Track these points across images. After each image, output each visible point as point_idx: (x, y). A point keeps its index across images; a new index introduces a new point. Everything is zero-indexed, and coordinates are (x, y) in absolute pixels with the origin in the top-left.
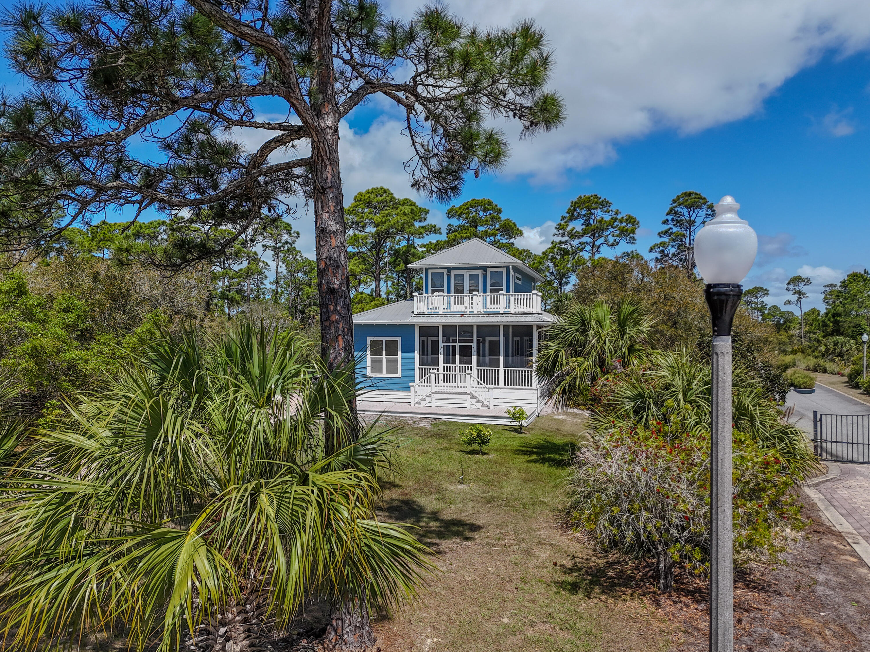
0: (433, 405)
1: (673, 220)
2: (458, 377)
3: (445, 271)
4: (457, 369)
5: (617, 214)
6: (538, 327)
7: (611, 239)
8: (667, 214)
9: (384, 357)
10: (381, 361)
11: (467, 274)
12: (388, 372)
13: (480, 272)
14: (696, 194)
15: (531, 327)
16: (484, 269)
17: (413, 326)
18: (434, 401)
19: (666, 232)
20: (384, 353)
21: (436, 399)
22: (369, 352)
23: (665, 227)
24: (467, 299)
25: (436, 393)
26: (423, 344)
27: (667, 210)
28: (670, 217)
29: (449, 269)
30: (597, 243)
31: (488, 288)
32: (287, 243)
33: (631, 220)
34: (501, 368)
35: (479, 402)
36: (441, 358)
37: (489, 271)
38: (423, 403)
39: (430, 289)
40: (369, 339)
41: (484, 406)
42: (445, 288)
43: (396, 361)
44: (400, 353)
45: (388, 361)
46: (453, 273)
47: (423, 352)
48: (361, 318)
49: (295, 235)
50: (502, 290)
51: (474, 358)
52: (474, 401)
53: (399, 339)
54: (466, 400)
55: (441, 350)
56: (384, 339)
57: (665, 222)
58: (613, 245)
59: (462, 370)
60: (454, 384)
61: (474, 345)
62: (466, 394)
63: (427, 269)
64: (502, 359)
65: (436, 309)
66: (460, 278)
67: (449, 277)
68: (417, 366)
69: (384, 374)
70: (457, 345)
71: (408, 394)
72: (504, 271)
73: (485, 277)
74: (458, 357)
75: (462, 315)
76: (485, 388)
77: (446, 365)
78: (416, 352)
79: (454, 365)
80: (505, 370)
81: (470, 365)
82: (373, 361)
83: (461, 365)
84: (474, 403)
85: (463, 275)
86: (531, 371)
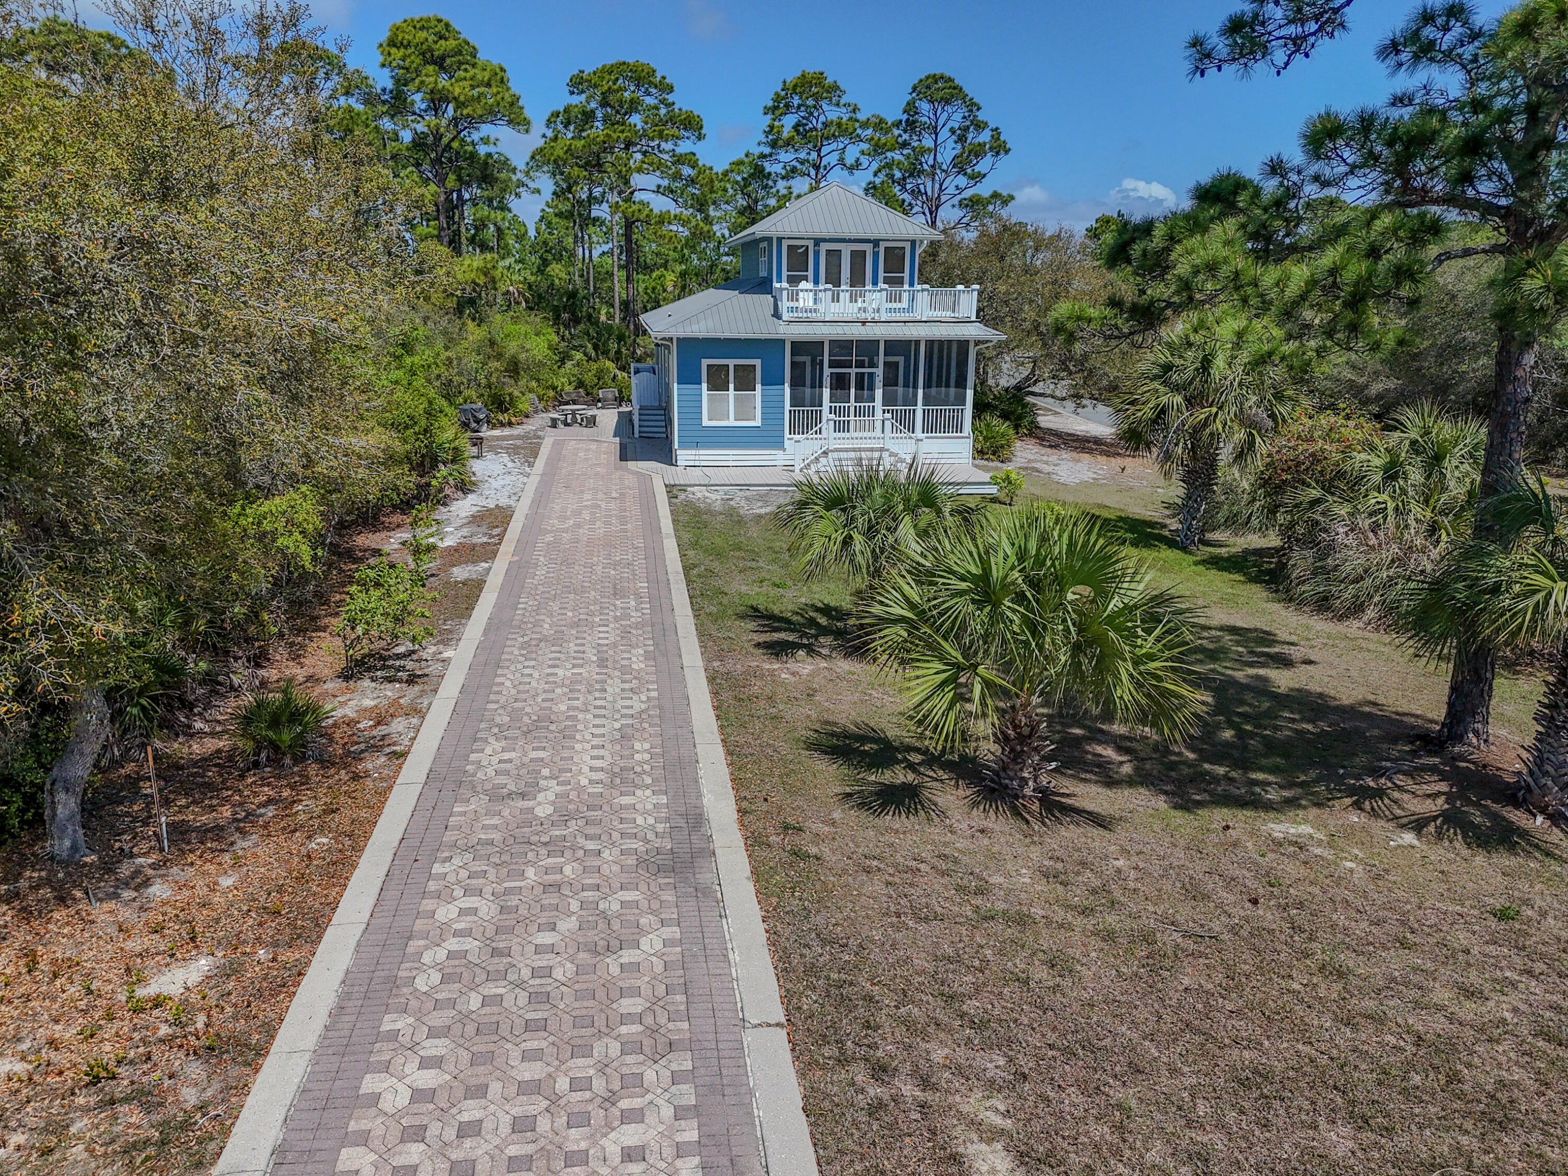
2: (852, 424)
3: (811, 244)
4: (852, 409)
6: (977, 343)
9: (731, 393)
10: (726, 399)
11: (846, 251)
12: (737, 418)
13: (868, 248)
14: (950, 80)
15: (967, 342)
16: (876, 243)
17: (782, 341)
18: (831, 463)
20: (731, 386)
21: (835, 459)
22: (704, 386)
25: (836, 450)
26: (797, 369)
29: (818, 242)
31: (881, 274)
34: (919, 408)
36: (826, 392)
37: (883, 245)
38: (815, 467)
39: (784, 274)
40: (705, 362)
42: (810, 274)
43: (753, 399)
44: (759, 387)
45: (738, 400)
46: (824, 247)
47: (797, 384)
50: (903, 279)
51: (879, 393)
52: (895, 460)
53: (758, 362)
54: (882, 458)
55: (827, 381)
56: (731, 363)
59: (859, 412)
60: (847, 435)
61: (879, 371)
62: (882, 449)
63: (780, 240)
64: (920, 392)
65: (815, 311)
66: (833, 256)
67: (817, 254)
68: (787, 407)
69: (731, 422)
70: (853, 371)
71: (772, 452)
72: (908, 246)
73: (876, 255)
74: (853, 391)
75: (864, 323)
76: (911, 438)
77: (833, 404)
78: (786, 385)
79: (847, 404)
80: (924, 410)
81: (871, 404)
82: (712, 400)
83: (858, 404)
84: (894, 463)
85: (840, 253)
86: (962, 410)
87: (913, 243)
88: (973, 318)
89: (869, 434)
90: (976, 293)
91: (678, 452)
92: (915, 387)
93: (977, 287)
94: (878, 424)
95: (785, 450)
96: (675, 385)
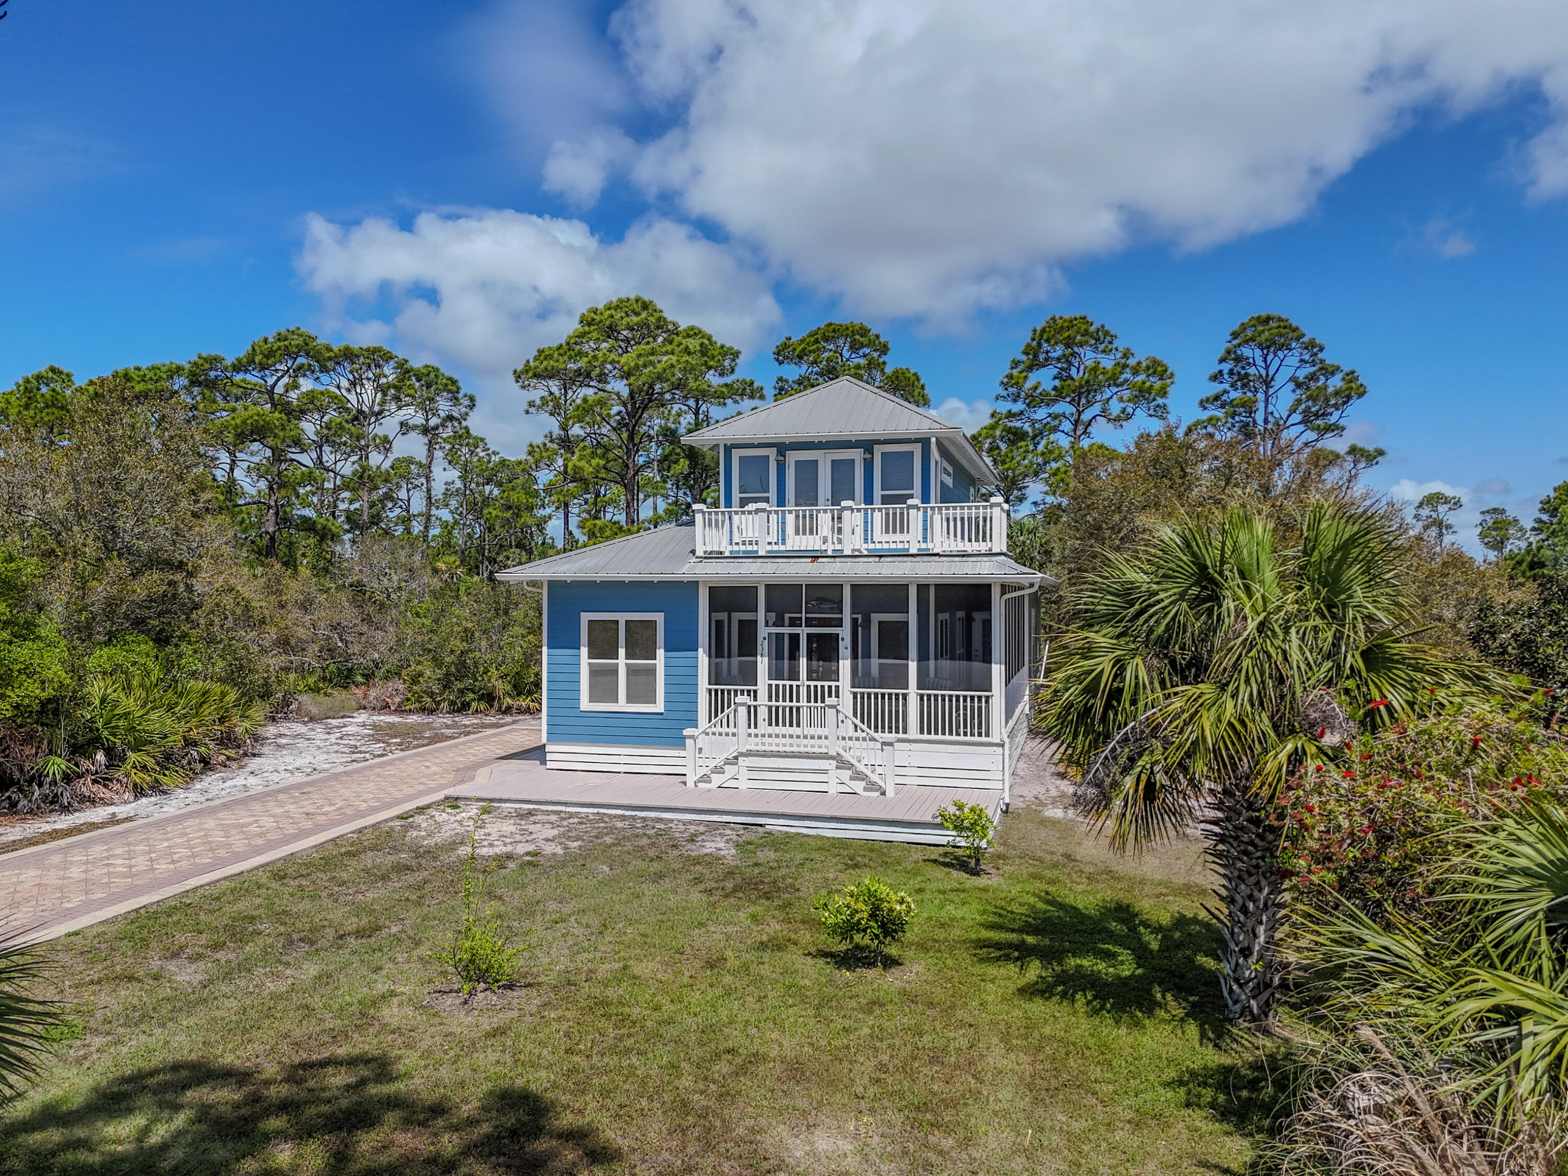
0: (743, 784)
1: (1231, 373)
2: (804, 713)
3: (772, 453)
4: (803, 690)
5: (1125, 356)
6: (1004, 588)
7: (1115, 408)
8: (1222, 361)
9: (622, 661)
10: (614, 671)
11: (824, 460)
12: (630, 699)
13: (857, 455)
14: (1280, 319)
15: (988, 587)
16: (867, 445)
17: (694, 585)
18: (744, 774)
19: (1217, 398)
20: (622, 652)
21: (751, 769)
22: (584, 651)
23: (1217, 388)
24: (825, 521)
25: (749, 754)
26: (718, 630)
27: (1221, 353)
28: (1226, 367)
29: (782, 448)
30: (1086, 417)
31: (878, 492)
32: (450, 418)
33: (1157, 369)
34: (913, 690)
35: (858, 776)
36: (763, 664)
37: (878, 450)
38: (717, 779)
39: (736, 496)
40: (585, 617)
41: (872, 786)
42: (773, 494)
43: (652, 671)
44: (660, 653)
45: (631, 671)
46: (793, 457)
47: (718, 650)
48: (565, 567)
49: (466, 402)
50: (911, 496)
51: (845, 666)
52: (846, 774)
53: (659, 617)
54: (825, 772)
55: (763, 645)
56: (622, 618)
57: (1217, 377)
58: (1117, 419)
59: (816, 695)
60: (795, 730)
61: (845, 632)
62: (825, 756)
63: (728, 449)
64: (913, 666)
66: (808, 471)
67: (781, 467)
68: (704, 684)
69: (622, 705)
70: (803, 632)
71: (681, 753)
72: (917, 449)
73: (869, 465)
74: (803, 662)
75: (813, 558)
76: (873, 739)
77: (774, 683)
78: (700, 650)
79: (795, 683)
80: (922, 696)
81: (833, 684)
82: (594, 672)
83: (812, 683)
84: (847, 780)
85: (816, 462)
86: (987, 698)
87: (924, 442)
88: (1002, 549)
91: (549, 749)
96: (545, 649)
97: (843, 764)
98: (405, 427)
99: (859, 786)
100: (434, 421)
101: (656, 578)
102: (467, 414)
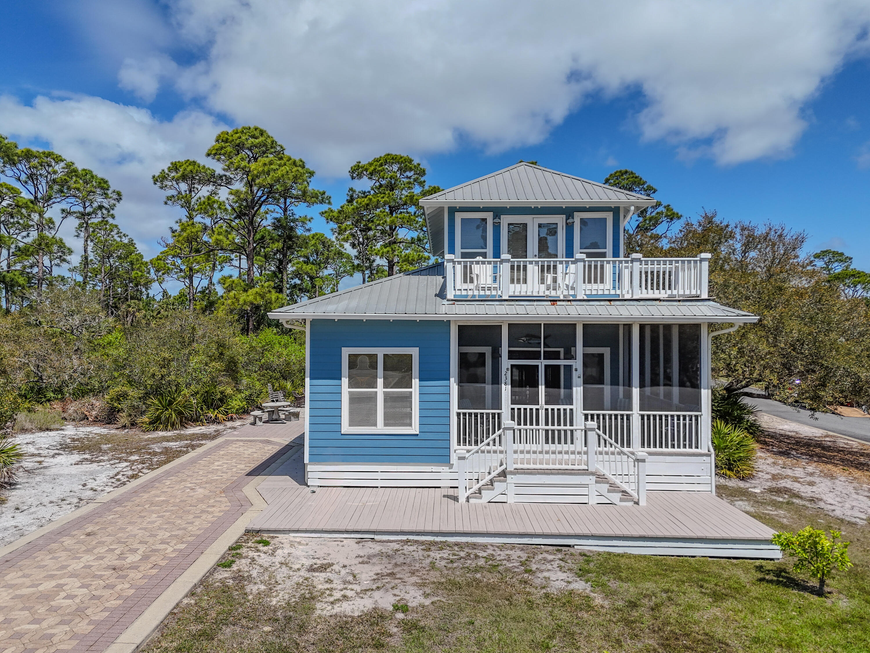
0: (511, 499)
3: (489, 216)
4: (542, 413)
6: (711, 327)
10: (373, 398)
11: (533, 223)
12: (388, 421)
13: (560, 220)
14: (632, 173)
15: (697, 327)
16: (569, 212)
17: (446, 324)
18: (512, 490)
20: (380, 382)
21: (518, 485)
22: (345, 381)
24: (533, 271)
25: (517, 472)
29: (498, 212)
31: (578, 247)
32: (101, 207)
34: (636, 413)
36: (506, 390)
37: (578, 217)
38: (487, 495)
39: (459, 250)
40: (346, 352)
41: (627, 498)
42: (490, 249)
43: (408, 397)
44: (416, 382)
45: (388, 398)
46: (506, 220)
49: (115, 196)
51: (578, 392)
52: (603, 487)
53: (414, 352)
54: (586, 486)
55: (506, 374)
56: (380, 352)
59: (553, 418)
61: (578, 364)
62: (585, 472)
63: (453, 211)
64: (636, 392)
65: (495, 288)
66: (518, 231)
67: (497, 227)
68: (454, 408)
69: (380, 428)
70: (542, 363)
71: (435, 469)
72: (609, 216)
73: (570, 228)
74: (542, 389)
75: (554, 301)
76: (625, 454)
77: (516, 407)
78: (452, 380)
79: (534, 407)
80: (643, 416)
81: (568, 407)
82: (354, 399)
83: (550, 407)
84: (605, 493)
85: (525, 225)
86: (697, 417)
87: (616, 211)
88: (705, 296)
89: (566, 447)
90: (705, 265)
91: (309, 468)
92: (629, 384)
93: (708, 255)
94: (579, 436)
95: (451, 466)
96: (307, 380)
97: (601, 478)
98: (66, 213)
99: (616, 497)
100: (89, 210)
101: (418, 318)
102: (114, 205)
